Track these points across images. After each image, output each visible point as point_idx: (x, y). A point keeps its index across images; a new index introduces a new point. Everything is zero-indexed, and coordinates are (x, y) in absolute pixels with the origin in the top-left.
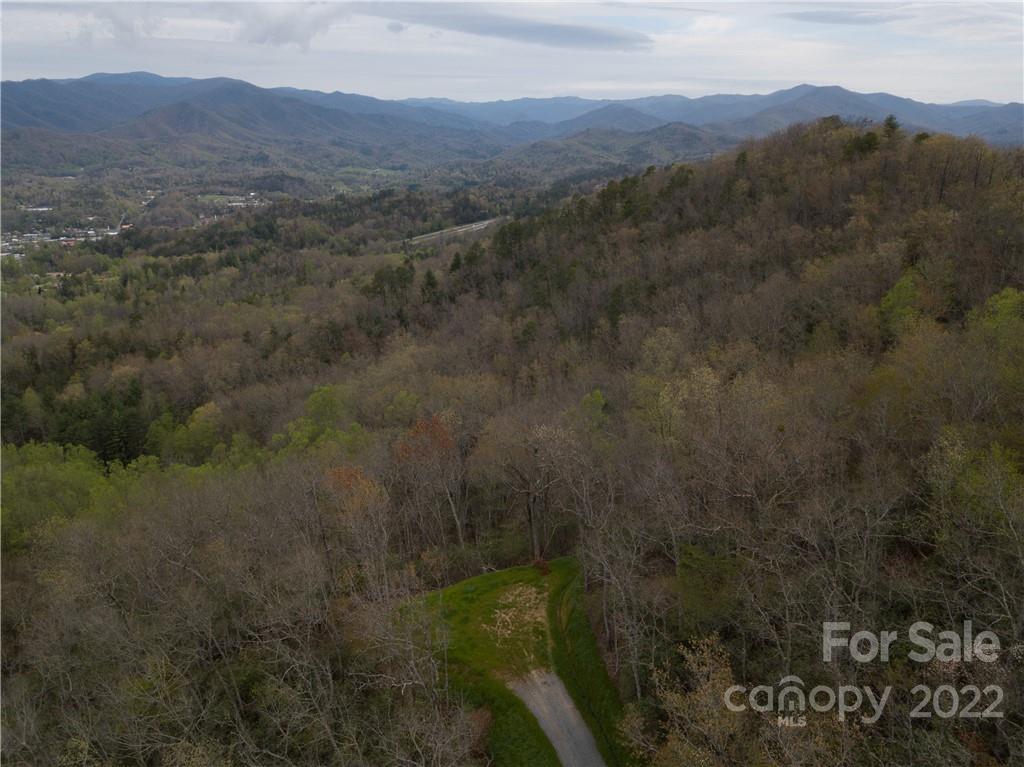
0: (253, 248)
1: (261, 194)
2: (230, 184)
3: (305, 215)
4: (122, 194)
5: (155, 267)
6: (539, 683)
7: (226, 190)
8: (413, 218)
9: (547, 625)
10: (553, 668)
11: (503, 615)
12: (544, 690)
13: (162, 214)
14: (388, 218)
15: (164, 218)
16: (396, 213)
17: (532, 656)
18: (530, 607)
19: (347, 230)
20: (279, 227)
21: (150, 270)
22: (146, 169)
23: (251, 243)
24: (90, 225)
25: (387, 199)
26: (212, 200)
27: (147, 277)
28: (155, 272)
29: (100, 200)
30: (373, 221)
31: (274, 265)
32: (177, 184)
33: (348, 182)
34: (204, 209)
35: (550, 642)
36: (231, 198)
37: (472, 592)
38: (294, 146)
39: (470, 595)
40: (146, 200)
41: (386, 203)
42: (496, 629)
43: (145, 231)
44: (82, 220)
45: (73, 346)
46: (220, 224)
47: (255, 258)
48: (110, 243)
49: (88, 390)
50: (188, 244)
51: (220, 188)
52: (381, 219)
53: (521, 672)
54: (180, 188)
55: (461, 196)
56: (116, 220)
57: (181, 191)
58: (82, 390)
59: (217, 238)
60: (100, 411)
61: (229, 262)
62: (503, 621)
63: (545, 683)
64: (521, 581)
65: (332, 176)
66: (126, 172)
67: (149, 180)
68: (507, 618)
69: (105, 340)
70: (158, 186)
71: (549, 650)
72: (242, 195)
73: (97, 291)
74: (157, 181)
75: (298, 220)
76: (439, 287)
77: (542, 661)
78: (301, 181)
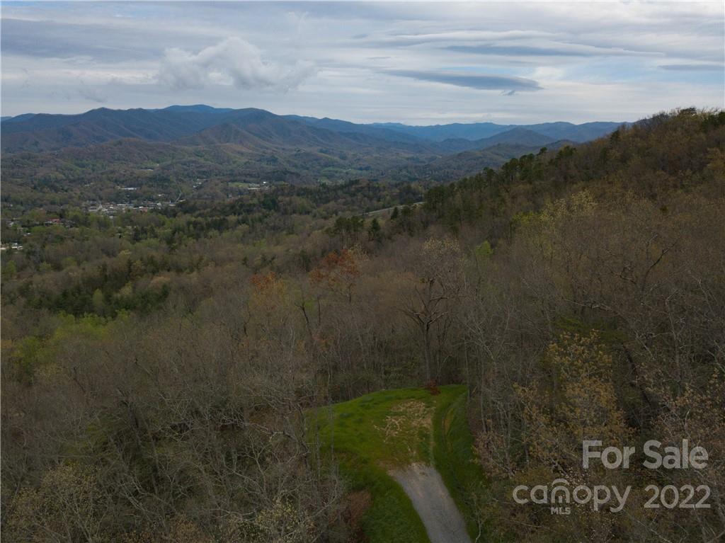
0: (260, 214)
1: (270, 182)
2: (251, 176)
3: (298, 195)
4: (181, 180)
5: (195, 224)
6: (418, 474)
7: (247, 179)
8: (371, 199)
9: (432, 430)
10: (432, 463)
11: (393, 420)
12: (421, 478)
13: (205, 193)
14: (354, 198)
15: (206, 196)
16: (359, 196)
17: (415, 453)
18: (418, 417)
19: (325, 205)
20: (279, 202)
21: (191, 226)
22: (198, 165)
23: (259, 211)
24: (158, 199)
25: (354, 186)
26: (238, 186)
27: (189, 230)
28: (195, 227)
29: (167, 184)
30: (344, 200)
31: (273, 224)
32: (216, 175)
33: (330, 177)
34: (232, 191)
35: (432, 442)
36: (251, 185)
37: (370, 401)
38: (295, 152)
39: (367, 404)
40: (196, 185)
41: (353, 189)
42: (385, 429)
43: (192, 203)
44: (154, 197)
45: (130, 263)
46: (241, 200)
47: (260, 220)
48: (169, 209)
49: (134, 292)
50: (218, 210)
51: (244, 178)
52: (349, 199)
53: (403, 463)
54: (218, 177)
55: (405, 185)
56: (176, 197)
57: (219, 179)
58: (131, 291)
59: (238, 207)
60: (140, 305)
61: (244, 222)
62: (393, 424)
63: (424, 474)
64: (413, 397)
65: (319, 173)
66: (185, 167)
67: (199, 172)
68: (397, 422)
69: (151, 261)
70: (205, 176)
71: (431, 449)
72: (258, 183)
73: (156, 236)
74: (204, 173)
75: (292, 197)
76: (381, 230)
77: (424, 457)
78: (298, 175)
